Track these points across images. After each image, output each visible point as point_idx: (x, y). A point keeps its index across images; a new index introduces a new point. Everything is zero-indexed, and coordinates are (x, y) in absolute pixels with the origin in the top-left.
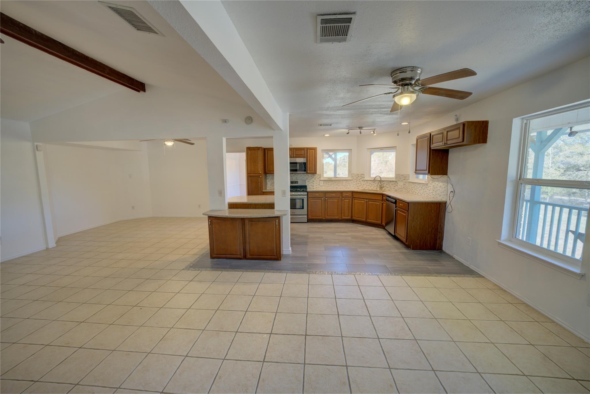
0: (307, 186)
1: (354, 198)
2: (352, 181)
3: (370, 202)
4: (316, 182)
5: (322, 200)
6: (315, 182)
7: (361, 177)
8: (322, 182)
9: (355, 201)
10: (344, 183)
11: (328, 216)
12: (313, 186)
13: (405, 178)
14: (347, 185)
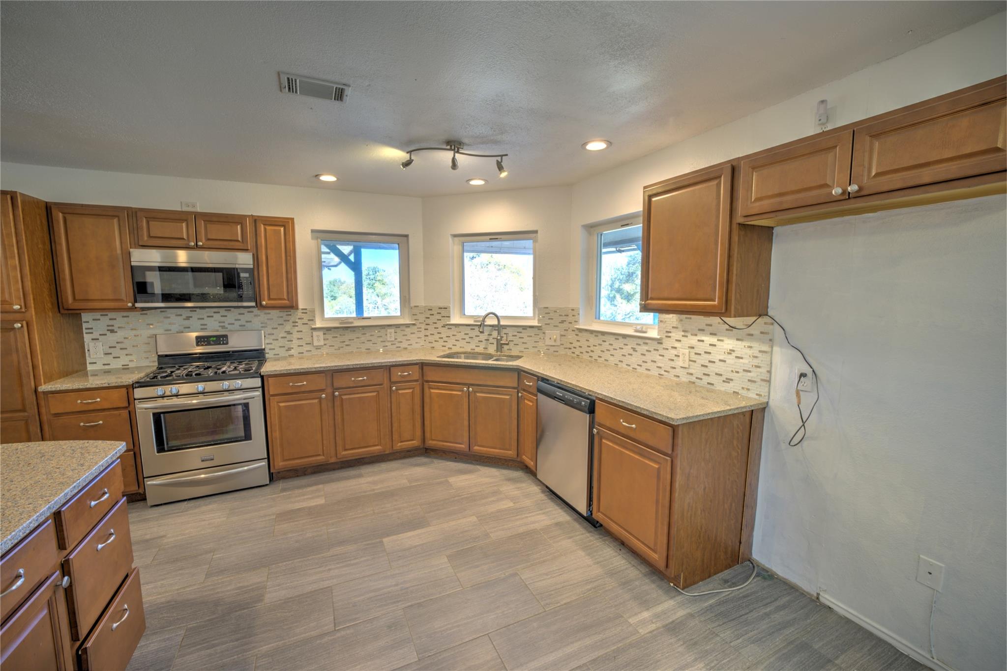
0: (267, 351)
1: (428, 381)
2: (415, 327)
3: (478, 394)
4: (299, 335)
5: (320, 398)
6: (296, 335)
7: (439, 317)
8: (321, 333)
9: (432, 391)
10: (391, 333)
11: (346, 450)
12: (289, 349)
13: (564, 318)
14: (399, 340)
